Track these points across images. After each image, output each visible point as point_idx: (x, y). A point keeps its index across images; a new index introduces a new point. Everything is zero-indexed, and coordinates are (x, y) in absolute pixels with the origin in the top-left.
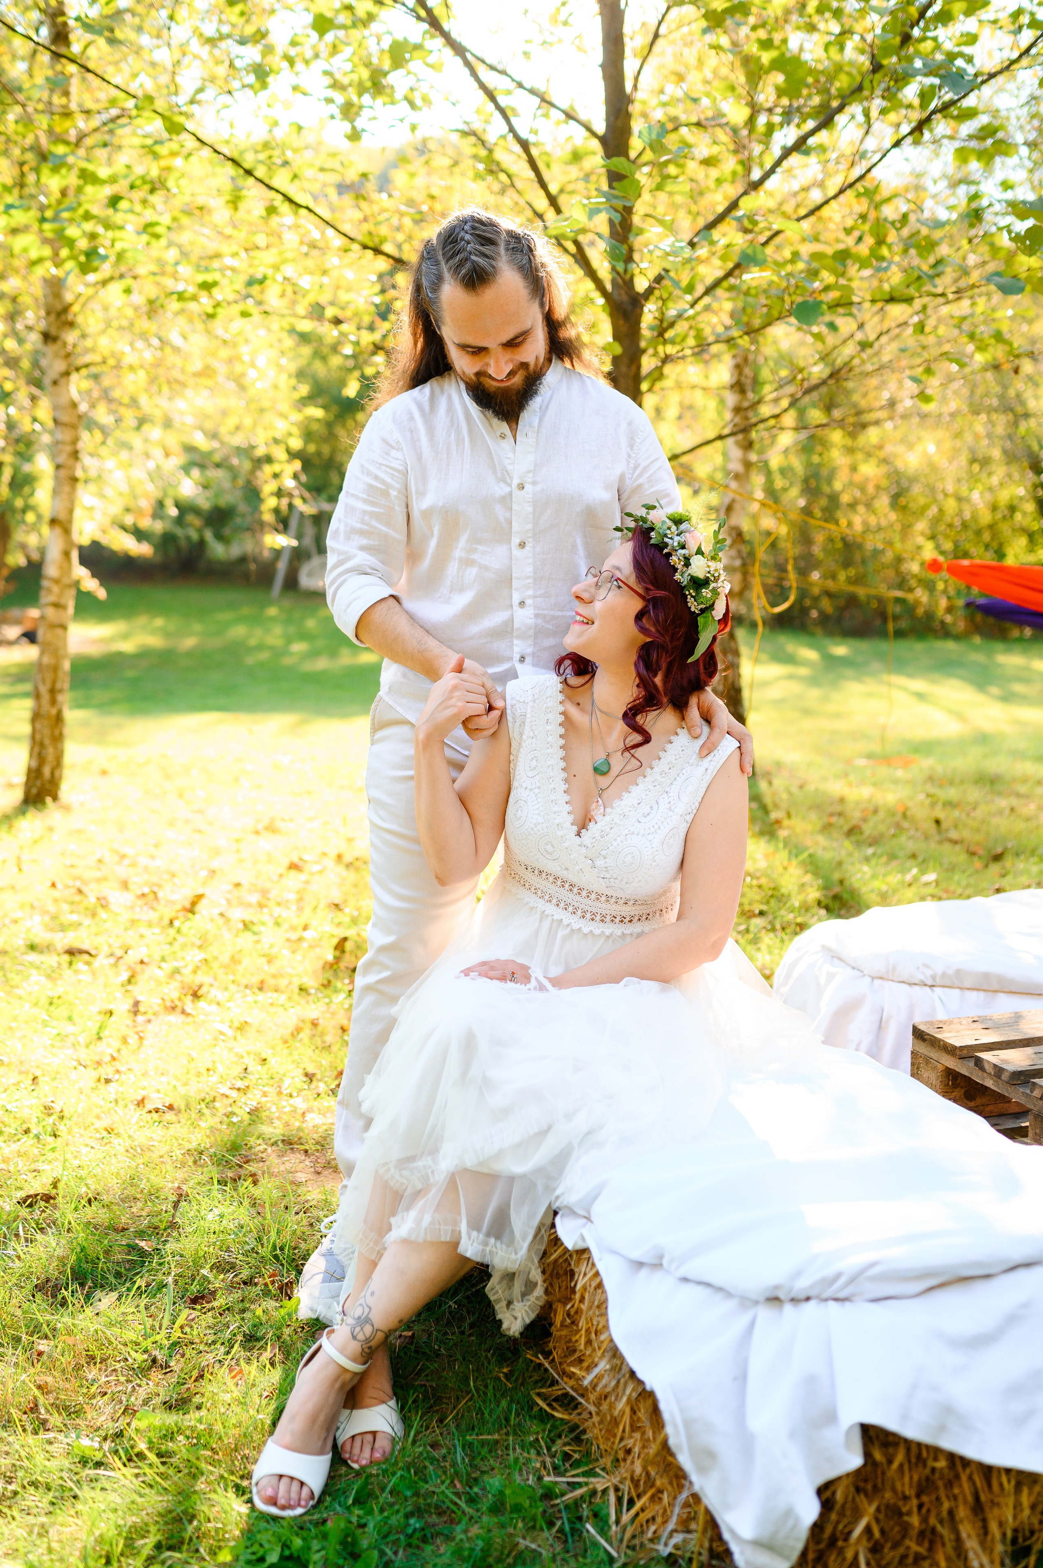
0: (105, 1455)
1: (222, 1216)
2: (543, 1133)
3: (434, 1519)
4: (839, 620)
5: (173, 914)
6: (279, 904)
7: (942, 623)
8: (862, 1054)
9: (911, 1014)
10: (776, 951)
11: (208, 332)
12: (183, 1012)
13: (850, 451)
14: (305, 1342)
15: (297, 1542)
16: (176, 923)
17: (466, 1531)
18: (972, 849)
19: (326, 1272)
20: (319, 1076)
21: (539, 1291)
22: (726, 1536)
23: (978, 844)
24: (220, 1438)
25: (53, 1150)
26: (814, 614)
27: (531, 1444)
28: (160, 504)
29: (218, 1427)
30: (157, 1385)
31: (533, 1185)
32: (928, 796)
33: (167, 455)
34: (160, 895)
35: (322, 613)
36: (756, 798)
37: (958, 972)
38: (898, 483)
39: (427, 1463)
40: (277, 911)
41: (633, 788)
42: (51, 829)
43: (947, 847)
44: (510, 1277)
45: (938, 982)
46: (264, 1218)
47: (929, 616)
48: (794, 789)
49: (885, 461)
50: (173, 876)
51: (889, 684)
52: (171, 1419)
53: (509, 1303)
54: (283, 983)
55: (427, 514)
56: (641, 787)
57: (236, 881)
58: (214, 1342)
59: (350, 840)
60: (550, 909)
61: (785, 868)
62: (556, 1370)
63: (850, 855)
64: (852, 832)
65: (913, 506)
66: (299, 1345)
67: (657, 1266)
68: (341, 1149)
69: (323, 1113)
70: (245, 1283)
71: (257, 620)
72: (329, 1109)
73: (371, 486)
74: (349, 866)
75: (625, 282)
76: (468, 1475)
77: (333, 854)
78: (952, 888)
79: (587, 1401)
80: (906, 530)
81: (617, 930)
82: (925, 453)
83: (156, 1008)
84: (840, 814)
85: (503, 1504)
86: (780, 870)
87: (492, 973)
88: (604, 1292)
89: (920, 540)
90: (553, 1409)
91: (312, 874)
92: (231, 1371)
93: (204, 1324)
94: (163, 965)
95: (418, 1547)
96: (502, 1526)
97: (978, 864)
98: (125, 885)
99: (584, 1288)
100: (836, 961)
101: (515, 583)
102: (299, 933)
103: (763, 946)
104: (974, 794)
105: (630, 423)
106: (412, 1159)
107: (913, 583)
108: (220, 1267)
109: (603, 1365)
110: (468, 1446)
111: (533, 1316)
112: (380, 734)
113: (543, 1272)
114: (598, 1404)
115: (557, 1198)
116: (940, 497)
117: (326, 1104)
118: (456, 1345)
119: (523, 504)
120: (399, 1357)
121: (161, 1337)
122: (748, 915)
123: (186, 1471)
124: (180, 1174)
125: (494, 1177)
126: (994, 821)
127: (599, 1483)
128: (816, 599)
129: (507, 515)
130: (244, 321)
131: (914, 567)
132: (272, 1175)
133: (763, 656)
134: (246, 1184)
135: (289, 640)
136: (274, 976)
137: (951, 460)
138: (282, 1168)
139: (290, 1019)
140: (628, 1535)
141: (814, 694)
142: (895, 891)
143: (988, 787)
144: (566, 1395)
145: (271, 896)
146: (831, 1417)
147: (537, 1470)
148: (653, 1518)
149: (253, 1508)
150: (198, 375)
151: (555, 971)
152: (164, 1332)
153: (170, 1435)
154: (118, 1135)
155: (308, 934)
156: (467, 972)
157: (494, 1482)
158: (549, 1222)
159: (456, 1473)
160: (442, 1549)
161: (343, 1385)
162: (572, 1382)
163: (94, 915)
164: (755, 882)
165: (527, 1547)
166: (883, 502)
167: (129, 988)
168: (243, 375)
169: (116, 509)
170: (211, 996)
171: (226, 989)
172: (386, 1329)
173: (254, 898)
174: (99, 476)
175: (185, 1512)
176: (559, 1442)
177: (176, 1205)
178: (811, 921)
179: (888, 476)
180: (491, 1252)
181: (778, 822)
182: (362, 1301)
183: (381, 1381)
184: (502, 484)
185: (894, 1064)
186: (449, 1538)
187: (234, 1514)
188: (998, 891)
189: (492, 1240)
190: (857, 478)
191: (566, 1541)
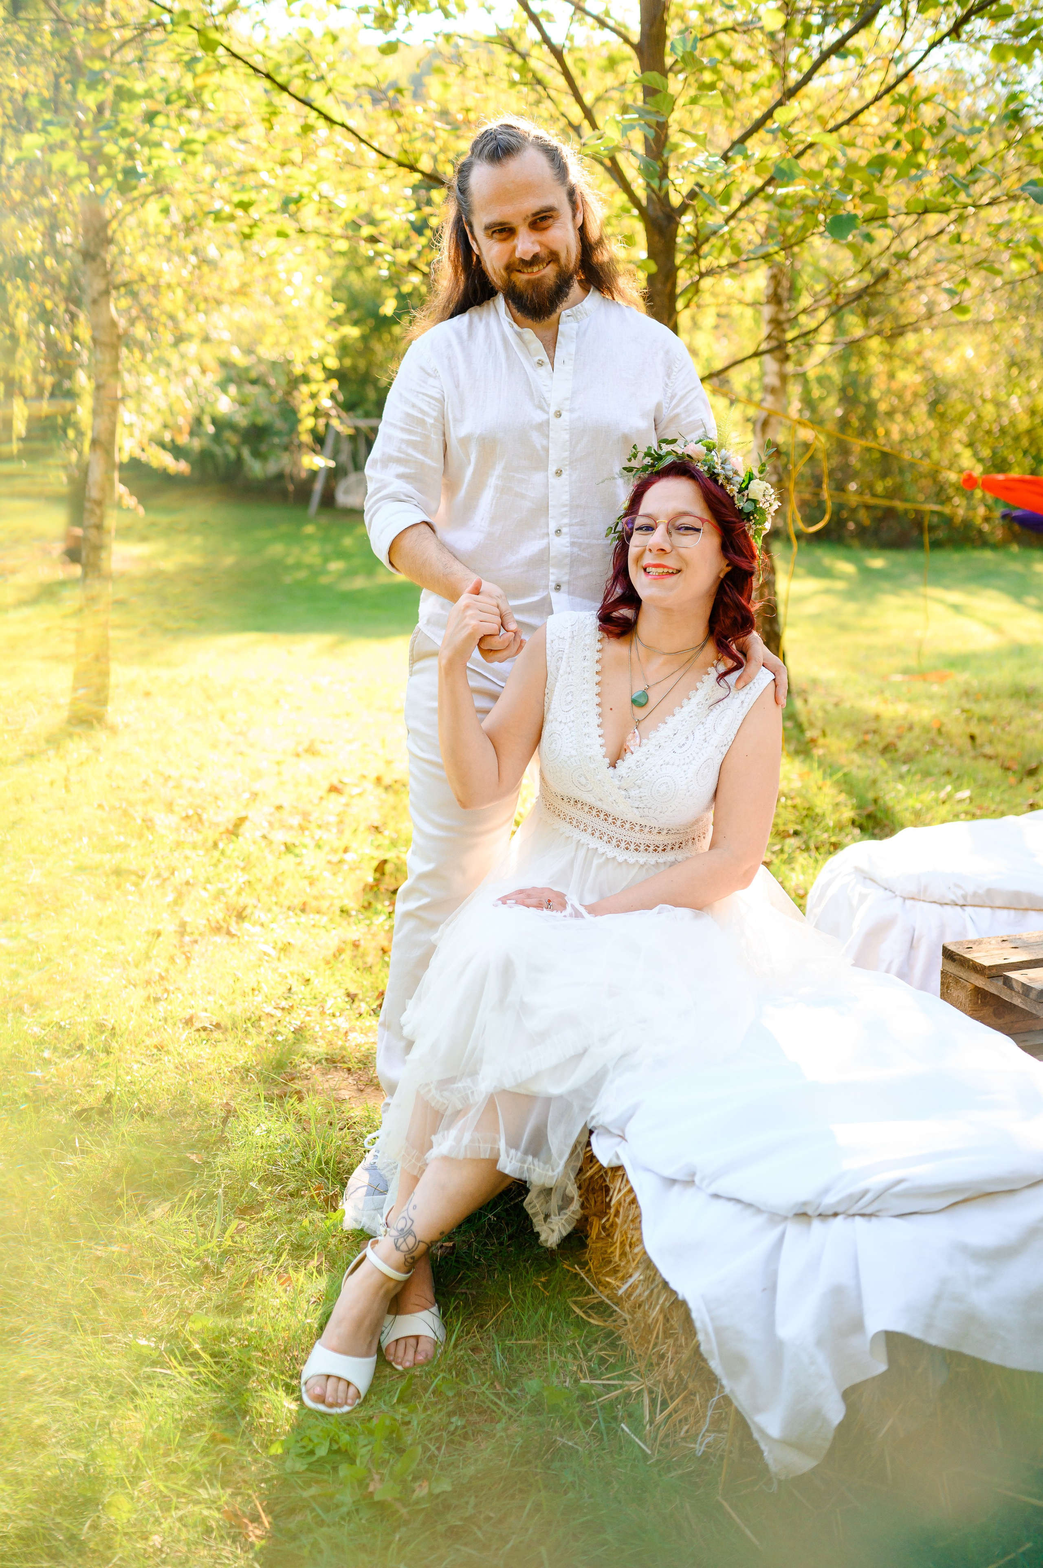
0: (161, 1355)
1: (269, 1131)
2: (579, 1056)
3: (475, 1417)
4: (876, 532)
5: (217, 836)
6: (320, 827)
7: (980, 532)
8: (892, 976)
9: (942, 934)
10: (811, 871)
11: (244, 249)
12: (229, 933)
13: (888, 357)
14: (350, 1251)
15: (345, 1438)
16: (221, 845)
17: (506, 1429)
18: (1007, 764)
19: (370, 1185)
20: (360, 996)
21: (575, 1206)
22: (756, 1436)
23: (1013, 759)
24: (270, 1341)
25: (106, 1066)
26: (851, 526)
27: (568, 1349)
28: (198, 421)
29: (269, 1330)
30: (210, 1290)
31: (569, 1106)
32: (963, 711)
33: (204, 372)
34: (205, 817)
35: (359, 531)
36: (790, 716)
37: (989, 891)
38: (936, 389)
39: (468, 1366)
40: (318, 834)
41: (669, 719)
42: (97, 750)
43: (982, 762)
44: (547, 1192)
45: (969, 901)
46: (309, 1133)
47: (967, 524)
48: (830, 707)
49: (923, 368)
50: (216, 798)
51: (925, 597)
52: (223, 1322)
53: (547, 1216)
54: (324, 904)
55: (465, 441)
56: (678, 717)
57: (278, 803)
58: (263, 1251)
59: (389, 762)
60: (585, 838)
61: (820, 788)
62: (592, 1279)
63: (884, 773)
64: (887, 749)
65: (951, 413)
66: (344, 1254)
67: (689, 1182)
68: (383, 1068)
69: (365, 1032)
70: (292, 1195)
71: (295, 538)
72: (371, 1029)
73: (408, 415)
74: (387, 788)
75: (660, 198)
76: (507, 1376)
77: (372, 777)
78: (985, 805)
79: (622, 1309)
80: (943, 439)
81: (651, 858)
82: (964, 359)
83: (202, 928)
84: (875, 732)
85: (541, 1404)
86: (815, 790)
87: (528, 901)
88: (638, 1207)
89: (958, 448)
90: (589, 1316)
91: (352, 797)
92: (279, 1278)
93: (253, 1234)
94: (209, 886)
95: (460, 1443)
96: (541, 1425)
97: (1012, 779)
98: (170, 807)
99: (619, 1203)
100: (868, 882)
101: (551, 511)
102: (340, 855)
103: (797, 866)
104: (1009, 708)
105: (667, 353)
106: (452, 1080)
107: (951, 491)
108: (267, 1180)
109: (637, 1276)
110: (507, 1351)
111: (569, 1229)
112: (418, 666)
113: (580, 1188)
114: (632, 1312)
115: (593, 1117)
116: (978, 402)
117: (368, 1024)
118: (495, 1255)
119: (560, 432)
120: (440, 1266)
121: (212, 1245)
122: (782, 835)
123: (238, 1370)
124: (228, 1091)
125: (531, 1098)
126: (1029, 735)
127: (633, 1386)
128: (854, 511)
129: (544, 442)
130: (281, 240)
131: (953, 477)
132: (316, 1092)
133: (800, 571)
134: (292, 1101)
135: (326, 559)
136: (316, 898)
137: (991, 363)
138: (326, 1085)
139: (332, 940)
140: (661, 1434)
141: (851, 607)
142: (929, 809)
143: (1023, 701)
144: (602, 1303)
145: (312, 818)
146: (858, 1325)
147: (575, 1373)
148: (686, 1419)
149: (302, 1405)
150: (234, 293)
151: (590, 900)
152: (215, 1241)
153: (223, 1336)
154: (168, 1052)
155: (348, 857)
156: (504, 900)
157: (532, 1384)
158: (584, 1140)
159: (496, 1376)
160: (483, 1446)
161: (387, 1293)
162: (607, 1292)
163: (141, 836)
164: (789, 802)
165: (564, 1445)
166: (921, 410)
167: (177, 909)
168: (279, 293)
169: (153, 427)
170: (255, 917)
171: (270, 910)
172: (428, 1240)
173: (295, 821)
174: (138, 392)
175: (238, 1409)
176: (595, 1347)
177: (225, 1121)
178: (847, 840)
179: (926, 382)
180: (529, 1169)
181: (813, 741)
182: (405, 1214)
183: (423, 1289)
184: (539, 412)
185: (923, 986)
186: (490, 1436)
187: (285, 1411)
188: (1033, 807)
189: (530, 1158)
190: (895, 385)
191: (602, 1440)
